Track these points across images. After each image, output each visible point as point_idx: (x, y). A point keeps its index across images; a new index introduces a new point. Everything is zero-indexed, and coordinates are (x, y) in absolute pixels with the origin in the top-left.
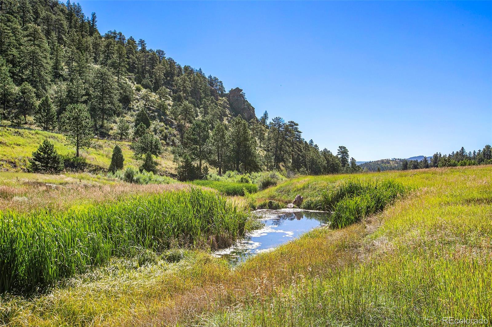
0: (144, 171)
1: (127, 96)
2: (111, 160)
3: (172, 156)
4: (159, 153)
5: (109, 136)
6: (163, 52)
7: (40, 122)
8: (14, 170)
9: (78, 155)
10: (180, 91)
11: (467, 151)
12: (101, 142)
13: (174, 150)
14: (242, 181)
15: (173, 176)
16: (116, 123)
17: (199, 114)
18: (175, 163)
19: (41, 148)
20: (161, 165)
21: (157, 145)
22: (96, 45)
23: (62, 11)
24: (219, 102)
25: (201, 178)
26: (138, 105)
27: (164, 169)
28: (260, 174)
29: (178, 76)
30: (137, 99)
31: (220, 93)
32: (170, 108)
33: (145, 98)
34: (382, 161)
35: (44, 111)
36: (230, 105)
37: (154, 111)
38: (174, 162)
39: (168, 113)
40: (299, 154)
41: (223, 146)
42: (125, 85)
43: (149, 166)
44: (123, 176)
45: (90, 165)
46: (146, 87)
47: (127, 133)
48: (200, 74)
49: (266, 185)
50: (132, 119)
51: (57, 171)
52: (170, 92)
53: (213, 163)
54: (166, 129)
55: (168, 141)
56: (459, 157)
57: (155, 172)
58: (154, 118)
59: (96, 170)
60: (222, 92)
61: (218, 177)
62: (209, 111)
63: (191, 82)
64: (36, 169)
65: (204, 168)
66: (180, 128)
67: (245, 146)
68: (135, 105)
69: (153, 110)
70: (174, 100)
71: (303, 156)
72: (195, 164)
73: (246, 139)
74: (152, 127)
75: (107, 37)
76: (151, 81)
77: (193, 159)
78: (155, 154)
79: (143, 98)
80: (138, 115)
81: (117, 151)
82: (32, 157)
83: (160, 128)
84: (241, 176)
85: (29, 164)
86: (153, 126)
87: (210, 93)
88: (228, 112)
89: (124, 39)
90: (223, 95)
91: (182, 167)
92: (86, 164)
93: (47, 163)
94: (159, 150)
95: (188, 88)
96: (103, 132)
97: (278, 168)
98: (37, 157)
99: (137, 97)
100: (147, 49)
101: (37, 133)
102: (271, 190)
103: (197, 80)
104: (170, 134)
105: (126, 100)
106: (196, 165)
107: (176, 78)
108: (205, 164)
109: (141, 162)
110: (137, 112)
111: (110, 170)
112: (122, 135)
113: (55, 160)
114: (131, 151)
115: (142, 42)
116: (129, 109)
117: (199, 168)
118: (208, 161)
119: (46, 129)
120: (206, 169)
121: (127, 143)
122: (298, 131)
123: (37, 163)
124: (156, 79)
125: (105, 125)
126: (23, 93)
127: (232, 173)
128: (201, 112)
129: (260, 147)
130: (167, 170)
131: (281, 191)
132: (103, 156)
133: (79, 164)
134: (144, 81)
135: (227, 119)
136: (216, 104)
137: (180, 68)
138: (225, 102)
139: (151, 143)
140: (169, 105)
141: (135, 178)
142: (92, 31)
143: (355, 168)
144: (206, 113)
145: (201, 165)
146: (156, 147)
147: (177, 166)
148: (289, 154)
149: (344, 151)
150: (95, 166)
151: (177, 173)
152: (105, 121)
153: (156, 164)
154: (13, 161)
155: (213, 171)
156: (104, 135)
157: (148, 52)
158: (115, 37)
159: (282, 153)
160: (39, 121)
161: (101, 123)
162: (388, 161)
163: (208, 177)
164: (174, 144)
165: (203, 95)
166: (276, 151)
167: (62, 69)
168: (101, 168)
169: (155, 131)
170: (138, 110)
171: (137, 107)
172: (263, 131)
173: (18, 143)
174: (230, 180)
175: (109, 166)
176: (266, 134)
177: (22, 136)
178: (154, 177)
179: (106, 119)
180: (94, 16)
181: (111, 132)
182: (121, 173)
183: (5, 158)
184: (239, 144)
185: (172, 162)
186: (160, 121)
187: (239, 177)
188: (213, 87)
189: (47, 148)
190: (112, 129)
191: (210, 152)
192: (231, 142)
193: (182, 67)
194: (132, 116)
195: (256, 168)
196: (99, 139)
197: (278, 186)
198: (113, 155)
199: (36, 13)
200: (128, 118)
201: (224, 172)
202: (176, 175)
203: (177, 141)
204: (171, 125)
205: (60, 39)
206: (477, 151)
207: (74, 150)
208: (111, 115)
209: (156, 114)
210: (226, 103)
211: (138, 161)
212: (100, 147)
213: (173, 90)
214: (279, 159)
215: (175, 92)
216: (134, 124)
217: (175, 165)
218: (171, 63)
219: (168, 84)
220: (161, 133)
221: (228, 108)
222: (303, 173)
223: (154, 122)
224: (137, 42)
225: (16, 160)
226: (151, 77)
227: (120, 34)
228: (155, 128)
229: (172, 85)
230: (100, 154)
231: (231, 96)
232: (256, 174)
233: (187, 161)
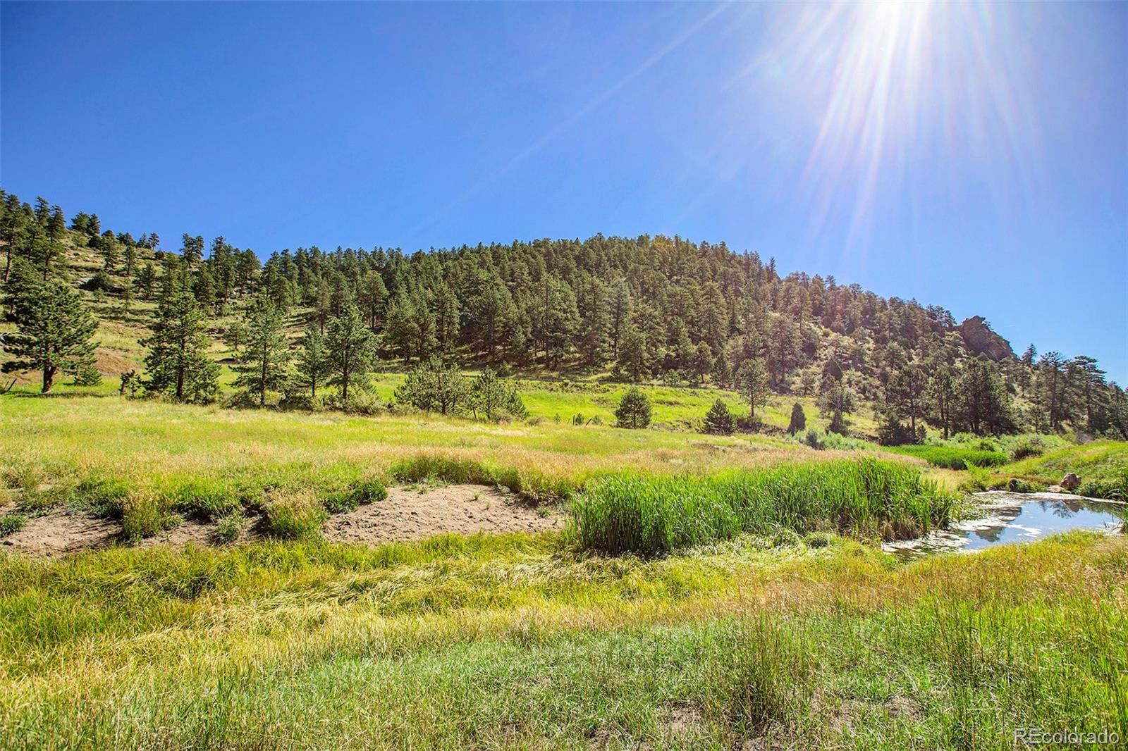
0: (830, 432)
1: (812, 343)
2: (790, 420)
3: (872, 413)
4: (852, 409)
5: (792, 391)
6: (858, 285)
7: (716, 381)
8: (689, 430)
9: (753, 415)
10: (886, 330)
12: (780, 399)
13: (875, 406)
14: (982, 448)
15: (872, 439)
16: (800, 376)
17: (914, 357)
18: (877, 423)
19: (714, 408)
20: (855, 425)
21: (849, 400)
24: (946, 338)
25: (914, 442)
26: (827, 353)
27: (858, 430)
28: (1017, 437)
29: (881, 312)
30: (825, 346)
31: (948, 326)
33: (836, 344)
35: (720, 368)
36: (966, 340)
37: (847, 359)
38: (875, 420)
39: (867, 359)
40: (1103, 407)
41: (948, 399)
42: (809, 331)
43: (837, 427)
44: (804, 438)
45: (766, 426)
46: (834, 330)
47: (812, 387)
48: (914, 306)
49: (1023, 454)
50: (819, 370)
51: (728, 432)
52: (871, 332)
53: (934, 423)
54: (865, 379)
55: (867, 394)
57: (845, 434)
58: (848, 367)
59: (773, 431)
60: (952, 326)
61: (943, 441)
63: (900, 317)
64: (708, 430)
65: (919, 429)
66: (884, 378)
67: (988, 398)
68: (822, 353)
69: (846, 357)
70: (876, 342)
71: (1111, 411)
72: (904, 423)
74: (845, 378)
76: (844, 322)
77: (903, 417)
78: (848, 412)
79: (832, 344)
80: (826, 365)
81: (798, 408)
82: (706, 418)
83: (856, 379)
84: (981, 441)
85: (703, 424)
86: (847, 377)
87: (930, 329)
88: (961, 350)
90: (952, 329)
91: (885, 427)
92: (762, 424)
93: (720, 423)
94: (852, 406)
95: (895, 325)
96: (783, 387)
97: (1060, 430)
98: (710, 418)
99: (825, 343)
100: (837, 285)
101: (712, 392)
103: (910, 314)
104: (871, 385)
105: (811, 349)
106: (905, 425)
107: (878, 315)
108: (920, 422)
109: (829, 421)
110: (825, 361)
111: (788, 431)
112: (807, 390)
113: (728, 420)
114: (817, 408)
116: (816, 359)
117: (912, 428)
118: (927, 419)
119: (722, 387)
120: (922, 431)
121: (812, 399)
122: (1097, 371)
123: (710, 423)
124: (850, 319)
125: (786, 379)
127: (966, 436)
128: (917, 355)
129: (1023, 397)
130: (863, 431)
132: (781, 414)
133: (754, 424)
134: (835, 324)
135: (961, 361)
136: (942, 342)
137: (883, 302)
138: (956, 338)
139: (842, 398)
140: (869, 349)
141: (819, 441)
144: (926, 355)
145: (914, 424)
146: (848, 402)
147: (878, 426)
148: (1081, 407)
150: (772, 426)
151: (877, 436)
152: (786, 375)
153: (848, 423)
154: (688, 421)
155: (933, 434)
156: (784, 390)
157: (839, 289)
159: (1066, 405)
160: (715, 379)
161: (781, 377)
163: (926, 441)
164: (876, 397)
165: (920, 332)
166: (1053, 403)
168: (778, 429)
169: (849, 382)
170: (827, 359)
171: (825, 355)
172: (1027, 373)
173: (694, 403)
174: (961, 446)
175: (788, 426)
176: (1034, 378)
177: (698, 396)
178: (843, 440)
179: (787, 372)
180: (773, 261)
181: (793, 387)
182: (802, 435)
183: (681, 419)
185: (871, 421)
186: (856, 371)
187: (977, 441)
188: (936, 319)
189: (719, 408)
190: (793, 383)
191: (928, 408)
192: (963, 393)
193: (887, 299)
194: (818, 366)
195: (1012, 429)
196: (777, 395)
197: (1045, 457)
198: (793, 414)
200: (814, 369)
201: (953, 435)
202: (877, 438)
203: (880, 394)
204: (872, 374)
205: (737, 292)
207: (750, 407)
208: (792, 368)
209: (850, 362)
210: (959, 338)
211: (825, 420)
212: (779, 404)
213: (875, 331)
214: (1061, 415)
215: (877, 332)
216: (821, 375)
217: (876, 425)
218: (871, 297)
219: (866, 323)
220: (857, 385)
221: (962, 345)
222: (1114, 437)
223: (848, 372)
224: (824, 280)
225: (691, 421)
226: (844, 318)
228: (849, 379)
229: (873, 324)
230: (776, 413)
231: (966, 328)
232: (1010, 437)
233: (891, 420)
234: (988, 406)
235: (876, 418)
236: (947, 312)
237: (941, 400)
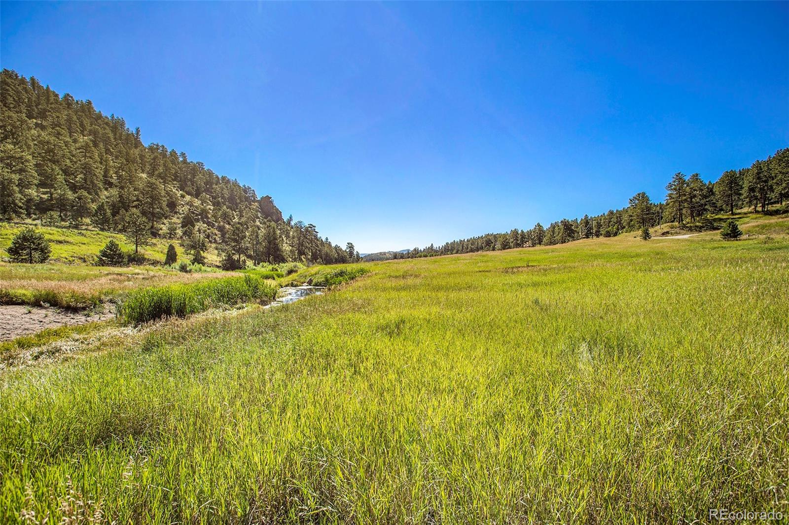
0: (196, 263)
1: (173, 202)
2: (166, 256)
3: (216, 252)
4: (205, 249)
5: (160, 235)
6: (202, 163)
7: (97, 224)
8: (84, 264)
9: (137, 252)
10: (219, 197)
11: (435, 246)
12: (154, 241)
13: (217, 247)
14: (273, 270)
15: (218, 267)
16: (165, 224)
17: (235, 216)
18: (219, 257)
19: (107, 246)
20: (207, 259)
21: (204, 243)
22: (142, 157)
23: (107, 124)
24: (252, 206)
25: (241, 268)
26: (183, 210)
27: (209, 262)
28: (286, 264)
29: (216, 185)
30: (182, 204)
31: (253, 199)
32: (211, 212)
33: (190, 204)
34: (381, 253)
35: (101, 214)
36: (261, 209)
37: (197, 215)
38: (218, 256)
39: (209, 216)
40: (316, 249)
41: (257, 244)
42: (171, 193)
43: (198, 260)
44: (178, 267)
45: (148, 260)
46: (189, 193)
47: (175, 233)
48: (235, 184)
49: (290, 272)
50: (178, 221)
51: (121, 265)
52: (210, 197)
53: (250, 257)
54: (209, 229)
55: (210, 239)
56: (430, 250)
57: (203, 264)
58: (198, 220)
59: (155, 263)
60: (254, 199)
61: (254, 267)
62: (244, 214)
63: (228, 190)
64: (101, 263)
65: (242, 260)
66: (221, 229)
67: (275, 244)
68: (180, 209)
69: (197, 214)
70: (214, 205)
71: (319, 251)
72: (236, 257)
73: (275, 239)
74: (197, 228)
75: (151, 149)
76: (193, 188)
77: (234, 254)
78: (202, 250)
79: (187, 204)
80: (184, 218)
81: (171, 248)
82: (99, 254)
83: (203, 229)
84: (272, 266)
85: (96, 259)
86: (198, 227)
87: (244, 200)
88: (259, 215)
89: (167, 151)
90: (254, 201)
91: (225, 260)
92: (145, 259)
93: (113, 258)
94: (206, 247)
96: (154, 232)
97: (301, 260)
98: (104, 254)
99: (182, 202)
100: (188, 161)
101: (98, 234)
102: (294, 276)
103: (233, 189)
104: (212, 233)
105: (172, 205)
106: (236, 259)
107: (214, 186)
108: (243, 257)
109: (192, 257)
110: (183, 215)
111: (166, 264)
112: (171, 234)
113: (120, 256)
114: (181, 248)
115: (183, 154)
116: (176, 213)
117: (238, 261)
118: (246, 255)
119: (102, 230)
120: (244, 262)
121: (177, 242)
122: (315, 232)
123: (104, 258)
124: (197, 187)
125: (155, 226)
126: (80, 198)
127: (265, 264)
128: (237, 215)
129: (287, 243)
130: (213, 262)
131: (301, 276)
132: (158, 252)
133: (139, 259)
134: (187, 189)
135: (259, 221)
136: (250, 208)
137: (217, 177)
139: (199, 241)
140: (210, 209)
141: (188, 269)
142: (137, 144)
143: (358, 259)
144: (241, 216)
145: (240, 258)
146: (203, 245)
147: (221, 260)
148: (309, 249)
149: (351, 246)
150: (153, 260)
151: (221, 265)
152: (155, 223)
153: (204, 258)
154: (82, 257)
155: (250, 263)
156: (155, 234)
157: (189, 163)
158: (158, 149)
159: (303, 248)
160: (95, 223)
161: (151, 224)
162: (385, 254)
163: (246, 267)
164: (216, 242)
165: (238, 201)
166: (299, 247)
167: (111, 177)
168: (158, 262)
169: (199, 231)
170: (183, 214)
171: (182, 211)
172: (289, 230)
173: (83, 242)
174: (263, 269)
175: (164, 260)
176: (291, 233)
177: (85, 236)
178: (203, 268)
179: (156, 221)
180: (138, 131)
181: (161, 232)
182: (177, 265)
183: (75, 255)
184: (269, 242)
185: (216, 257)
186: (203, 223)
187: (270, 267)
188: (246, 194)
189: (112, 247)
190: (161, 229)
191: (247, 249)
192: (264, 241)
193: (220, 177)
194: (178, 218)
195: (283, 260)
196: (152, 238)
197: (299, 273)
198: (168, 251)
199: (82, 125)
200: (175, 220)
201: (259, 264)
202: (221, 266)
203: (218, 239)
204: (213, 226)
205: (107, 151)
206: (441, 247)
207: (134, 247)
208: (160, 218)
209: (200, 217)
210: (258, 207)
211: (189, 256)
212: (155, 244)
213: (212, 196)
214: (301, 253)
215: (214, 198)
216: (181, 225)
217: (219, 259)
218: (210, 173)
219: (207, 191)
220: (204, 232)
221: (260, 212)
222: (319, 263)
223: (198, 224)
225: (85, 257)
226: (193, 185)
227: (163, 146)
228: (199, 229)
229: (211, 192)
230: (156, 250)
231: (262, 202)
232: (283, 265)
233: (229, 256)
234: (274, 248)
235: (219, 255)
236: (253, 190)
237: (253, 245)
